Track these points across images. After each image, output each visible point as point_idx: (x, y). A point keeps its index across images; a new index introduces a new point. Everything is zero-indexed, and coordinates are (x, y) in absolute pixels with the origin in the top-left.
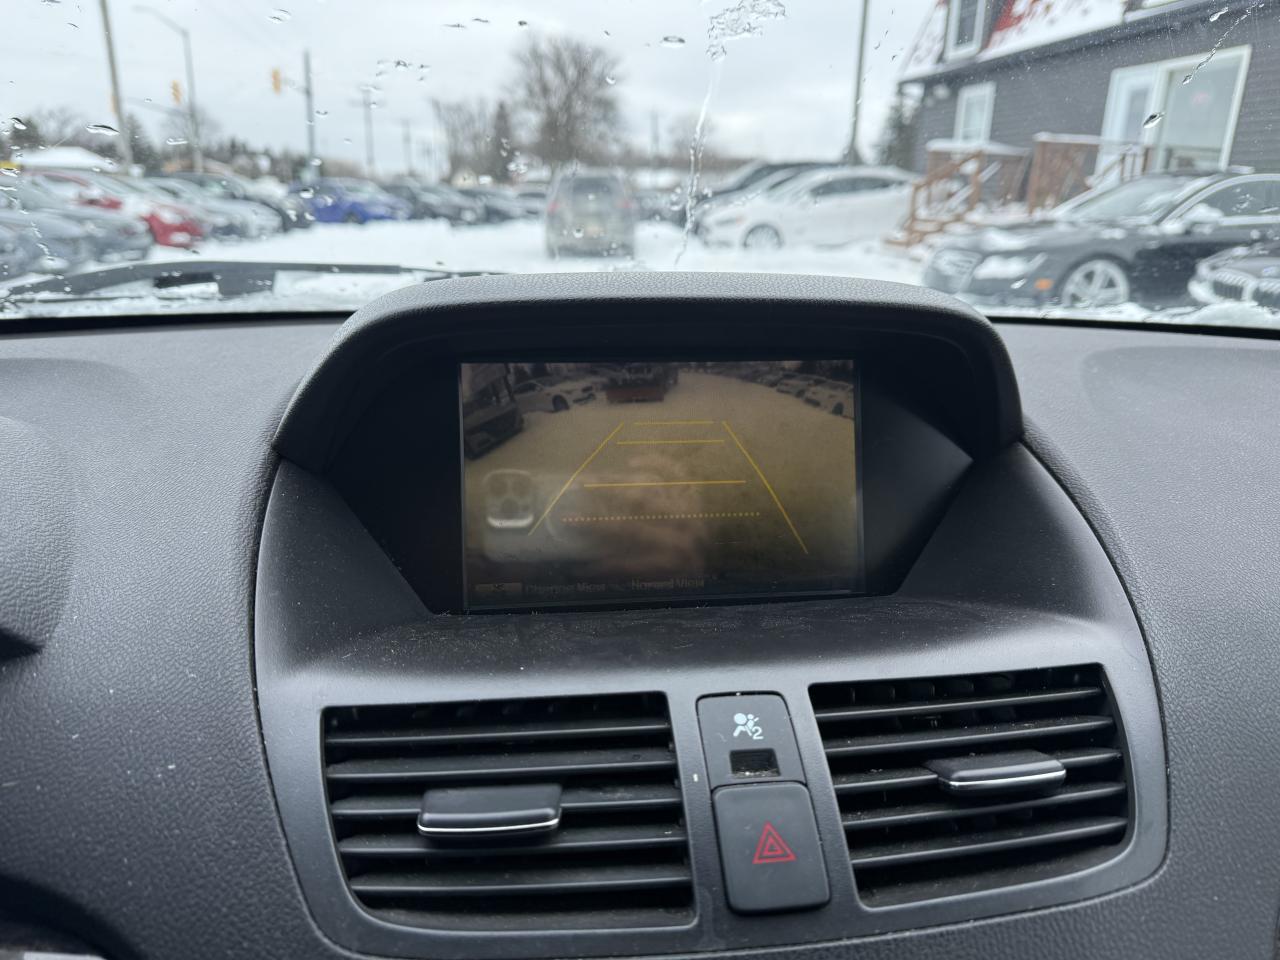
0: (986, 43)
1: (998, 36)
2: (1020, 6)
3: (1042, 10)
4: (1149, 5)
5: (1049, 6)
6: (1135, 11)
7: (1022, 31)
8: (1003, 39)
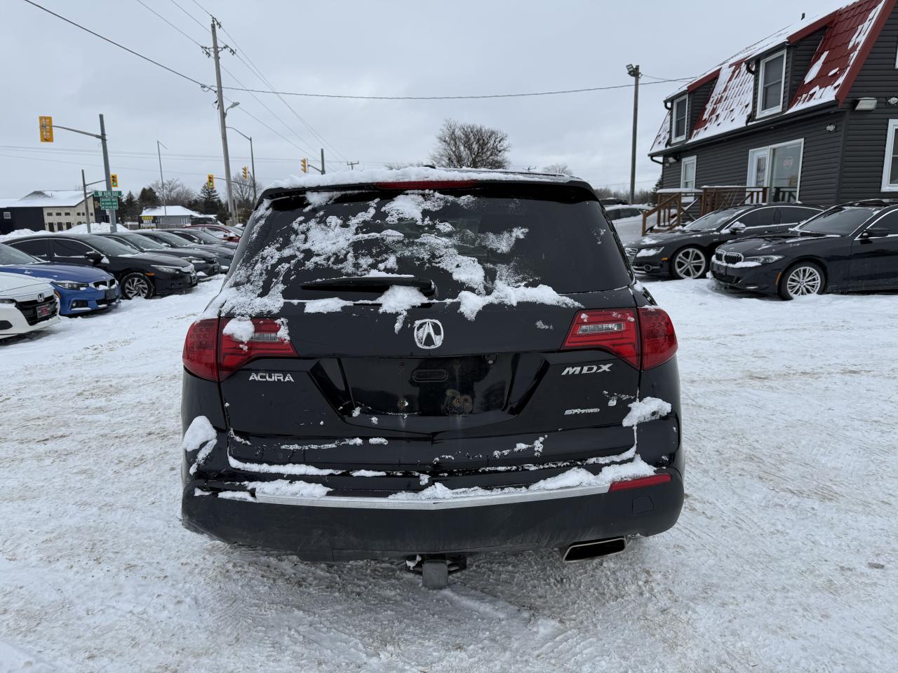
0: (689, 137)
1: (695, 131)
2: (706, 116)
3: (715, 118)
4: (757, 118)
5: (717, 116)
6: (752, 122)
7: (705, 129)
8: (697, 133)
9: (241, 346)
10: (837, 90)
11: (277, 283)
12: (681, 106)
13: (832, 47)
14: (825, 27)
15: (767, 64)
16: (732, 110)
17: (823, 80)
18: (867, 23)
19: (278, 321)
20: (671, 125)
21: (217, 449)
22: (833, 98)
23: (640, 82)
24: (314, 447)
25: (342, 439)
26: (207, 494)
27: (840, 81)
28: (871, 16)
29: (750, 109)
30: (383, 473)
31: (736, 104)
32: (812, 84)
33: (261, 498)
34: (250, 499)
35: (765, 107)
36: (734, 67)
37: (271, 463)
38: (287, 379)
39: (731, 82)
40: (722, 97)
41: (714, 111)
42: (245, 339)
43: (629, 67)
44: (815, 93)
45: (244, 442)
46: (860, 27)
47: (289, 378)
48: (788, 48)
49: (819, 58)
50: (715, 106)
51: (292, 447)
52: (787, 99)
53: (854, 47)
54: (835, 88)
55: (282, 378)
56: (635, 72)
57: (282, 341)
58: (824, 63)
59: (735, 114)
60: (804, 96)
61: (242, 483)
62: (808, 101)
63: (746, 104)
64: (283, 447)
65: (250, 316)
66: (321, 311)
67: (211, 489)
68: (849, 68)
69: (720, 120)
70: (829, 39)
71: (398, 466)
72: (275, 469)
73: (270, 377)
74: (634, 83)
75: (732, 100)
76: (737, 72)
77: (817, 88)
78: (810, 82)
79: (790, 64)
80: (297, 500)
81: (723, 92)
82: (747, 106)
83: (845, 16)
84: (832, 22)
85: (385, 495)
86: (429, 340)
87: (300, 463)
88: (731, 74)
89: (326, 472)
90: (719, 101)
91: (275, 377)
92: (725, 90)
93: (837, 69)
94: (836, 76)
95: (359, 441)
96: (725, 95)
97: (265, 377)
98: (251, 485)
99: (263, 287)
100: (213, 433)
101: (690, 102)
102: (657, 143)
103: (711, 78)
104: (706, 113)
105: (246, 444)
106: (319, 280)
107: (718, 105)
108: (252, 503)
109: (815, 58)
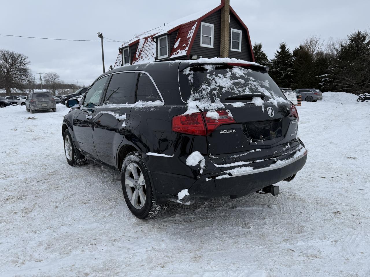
0: (131, 64)
1: (133, 62)
2: (137, 56)
3: (141, 58)
4: (159, 59)
5: (142, 57)
6: (157, 60)
7: (138, 61)
8: (135, 63)
9: (216, 121)
10: (187, 51)
11: (216, 98)
12: (126, 51)
13: (182, 37)
14: (178, 30)
15: (160, 40)
16: (148, 55)
17: (181, 47)
18: (192, 30)
19: (227, 111)
20: (122, 59)
21: (206, 162)
22: (186, 54)
23: (103, 40)
24: (241, 155)
25: (248, 151)
26: (211, 179)
27: (187, 48)
28: (193, 28)
29: (155, 55)
30: (263, 160)
31: (149, 53)
32: (177, 49)
33: (234, 175)
34: (229, 177)
35: (161, 55)
36: (145, 39)
37: (229, 163)
38: (233, 131)
39: (145, 45)
40: (142, 50)
41: (140, 55)
42: (217, 118)
43: (98, 33)
44: (179, 52)
45: (216, 158)
46: (190, 31)
47: (234, 131)
48: (168, 35)
49: (178, 40)
50: (140, 53)
51: (234, 156)
52: (169, 53)
53: (189, 38)
54: (186, 51)
55: (232, 131)
56: (101, 36)
57: (230, 118)
58: (180, 42)
59: (149, 57)
60: (175, 52)
61: (224, 172)
62: (177, 54)
63: (153, 53)
64: (231, 157)
65: (215, 110)
66: (240, 106)
67: (211, 177)
68: (189, 45)
69: (143, 58)
70: (180, 34)
71: (266, 157)
72: (232, 165)
73: (228, 131)
74: (101, 40)
75: (147, 51)
76: (147, 41)
77: (179, 50)
78: (176, 48)
79: (169, 41)
80: (246, 173)
81: (142, 48)
82: (153, 54)
83: (184, 27)
84: (180, 28)
85: (269, 166)
86: (272, 115)
87: (239, 161)
88: (144, 42)
89: (248, 163)
90: (141, 51)
91: (229, 131)
92: (143, 47)
93: (185, 44)
94: (185, 47)
95: (253, 151)
96: (143, 49)
97: (226, 132)
98: (228, 172)
99: (211, 99)
100: (202, 157)
101: (130, 50)
102: (116, 65)
103: (136, 42)
104: (137, 55)
105: (218, 158)
106: (231, 96)
107: (141, 53)
108: (230, 178)
109: (177, 39)
